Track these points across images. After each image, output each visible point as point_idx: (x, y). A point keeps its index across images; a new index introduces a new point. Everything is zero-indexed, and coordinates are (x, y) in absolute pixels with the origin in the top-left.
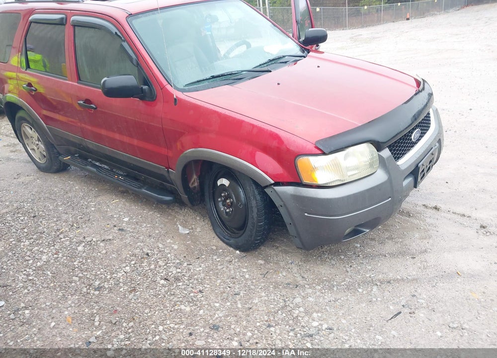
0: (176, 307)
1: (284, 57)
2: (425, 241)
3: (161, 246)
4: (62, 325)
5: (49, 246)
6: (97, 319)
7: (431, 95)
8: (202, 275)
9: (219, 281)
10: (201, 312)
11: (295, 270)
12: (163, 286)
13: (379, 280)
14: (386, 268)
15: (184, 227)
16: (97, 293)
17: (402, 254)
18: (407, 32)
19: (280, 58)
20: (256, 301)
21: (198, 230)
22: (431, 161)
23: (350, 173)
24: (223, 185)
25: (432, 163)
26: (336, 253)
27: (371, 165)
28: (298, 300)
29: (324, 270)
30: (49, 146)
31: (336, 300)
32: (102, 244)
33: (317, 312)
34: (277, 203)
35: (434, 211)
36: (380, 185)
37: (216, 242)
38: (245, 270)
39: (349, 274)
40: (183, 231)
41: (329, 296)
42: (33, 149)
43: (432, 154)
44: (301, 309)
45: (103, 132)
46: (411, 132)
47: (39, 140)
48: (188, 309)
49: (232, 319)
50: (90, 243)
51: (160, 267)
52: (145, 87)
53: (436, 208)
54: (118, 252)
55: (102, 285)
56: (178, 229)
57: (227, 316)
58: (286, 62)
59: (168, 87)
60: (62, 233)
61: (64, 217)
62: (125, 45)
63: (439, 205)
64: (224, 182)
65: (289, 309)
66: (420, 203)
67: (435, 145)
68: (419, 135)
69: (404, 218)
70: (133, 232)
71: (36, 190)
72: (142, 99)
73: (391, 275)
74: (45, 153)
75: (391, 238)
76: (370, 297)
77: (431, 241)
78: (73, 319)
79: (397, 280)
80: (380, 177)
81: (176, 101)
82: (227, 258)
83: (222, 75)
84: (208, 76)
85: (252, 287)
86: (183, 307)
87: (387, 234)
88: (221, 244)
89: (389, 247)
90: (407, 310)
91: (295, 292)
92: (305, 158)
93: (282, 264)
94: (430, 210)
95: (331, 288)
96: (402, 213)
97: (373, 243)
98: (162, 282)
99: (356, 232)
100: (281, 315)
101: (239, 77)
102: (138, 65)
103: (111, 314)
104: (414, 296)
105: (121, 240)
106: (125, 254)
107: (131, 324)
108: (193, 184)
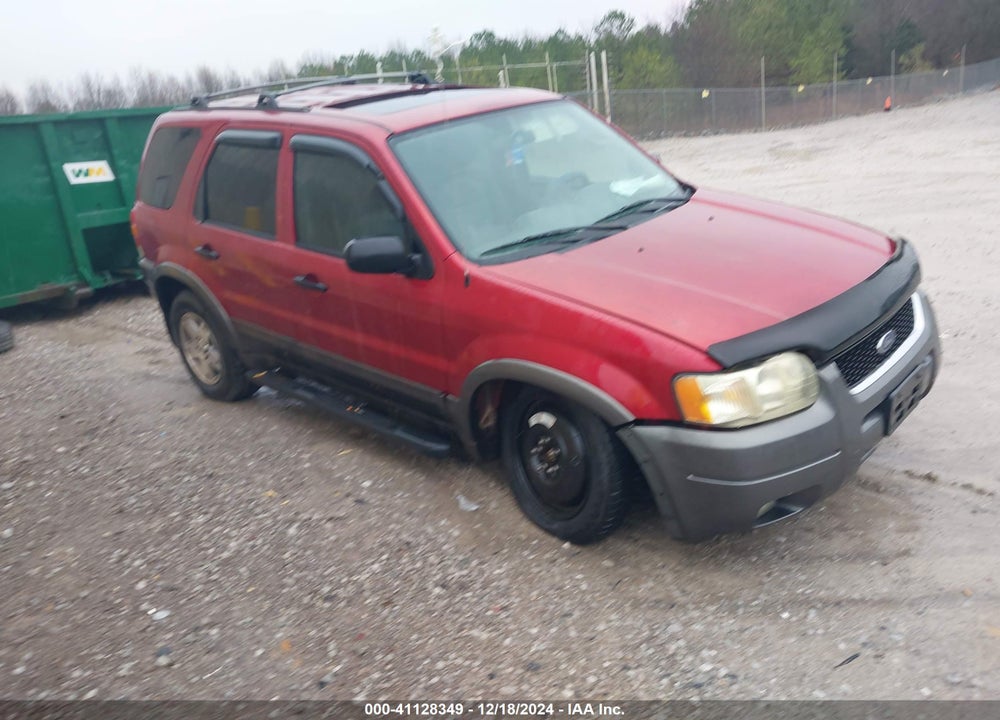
0: (464, 633)
1: (648, 202)
2: (908, 536)
3: (430, 530)
4: (275, 655)
5: (238, 526)
6: (332, 646)
7: (916, 269)
8: (505, 582)
9: (535, 593)
10: (507, 641)
11: (669, 578)
12: (439, 597)
13: (820, 600)
14: (833, 580)
15: (470, 498)
16: (327, 605)
17: (864, 555)
18: (885, 137)
19: (641, 204)
20: (601, 627)
21: (493, 505)
22: (915, 390)
23: (767, 406)
24: (539, 426)
25: (918, 393)
26: (741, 553)
27: (804, 392)
28: (675, 628)
29: (722, 581)
30: (229, 354)
31: (742, 631)
32: (329, 525)
33: (711, 648)
34: (640, 456)
35: (925, 484)
36: (820, 427)
37: (525, 528)
38: (579, 576)
39: (766, 587)
40: (467, 505)
41: (730, 624)
42: (197, 359)
43: (918, 376)
44: (682, 643)
45: (335, 330)
46: (877, 336)
47: (210, 343)
48: (485, 636)
49: (560, 655)
50: (306, 523)
51: (432, 565)
52: (417, 257)
53: (929, 478)
54: (358, 537)
55: (333, 593)
56: (457, 503)
57: (553, 649)
58: (653, 211)
59: (456, 257)
60: (257, 505)
61: (259, 478)
62: (384, 185)
63: (935, 474)
64: (546, 419)
65: (659, 642)
66: (901, 468)
67: (924, 362)
68: (891, 341)
69: (868, 493)
70: (380, 506)
71: (203, 430)
72: (410, 275)
73: (842, 592)
74: (219, 367)
75: (842, 528)
76: (803, 628)
77: (918, 536)
78: (293, 645)
79: (853, 602)
80: (821, 413)
81: (468, 280)
82: (547, 556)
83: (544, 236)
84: (521, 237)
85: (594, 605)
86: (475, 633)
87: (836, 522)
88: (534, 530)
89: (838, 544)
90: (869, 652)
91: (670, 615)
92: (689, 379)
93: (646, 568)
94: (917, 482)
95: (733, 610)
96: (864, 484)
97: (809, 536)
98: (437, 590)
99: (778, 512)
100: (645, 651)
101: (572, 238)
102: (404, 219)
103: (355, 640)
104: (883, 628)
105: (362, 518)
106: (371, 542)
107: (390, 657)
108: (485, 422)
